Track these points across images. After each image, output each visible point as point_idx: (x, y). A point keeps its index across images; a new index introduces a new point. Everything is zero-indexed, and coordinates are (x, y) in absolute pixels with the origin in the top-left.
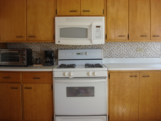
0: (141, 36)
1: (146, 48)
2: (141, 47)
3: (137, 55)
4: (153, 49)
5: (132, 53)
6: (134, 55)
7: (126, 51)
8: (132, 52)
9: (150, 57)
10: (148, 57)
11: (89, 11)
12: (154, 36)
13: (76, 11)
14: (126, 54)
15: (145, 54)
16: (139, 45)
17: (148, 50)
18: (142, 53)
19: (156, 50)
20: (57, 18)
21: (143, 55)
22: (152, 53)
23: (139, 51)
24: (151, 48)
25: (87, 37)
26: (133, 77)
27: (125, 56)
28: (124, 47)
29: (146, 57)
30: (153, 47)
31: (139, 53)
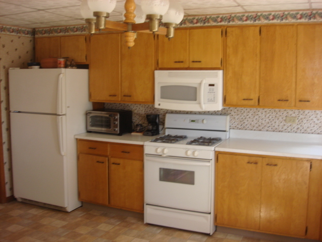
0: (279, 100)
1: (301, 116)
2: (294, 115)
3: (285, 127)
4: (315, 120)
5: (277, 124)
6: (280, 127)
7: (267, 120)
8: (277, 122)
9: (309, 133)
10: (305, 132)
11: (200, 62)
12: (300, 101)
13: (182, 62)
14: (268, 125)
15: (299, 126)
16: (291, 112)
17: (305, 121)
18: (294, 126)
19: (319, 121)
20: (157, 73)
21: (296, 128)
22: (312, 125)
23: (290, 121)
24: (311, 118)
25: (196, 100)
26: (251, 163)
27: (266, 128)
28: (264, 113)
29: (302, 131)
30: (313, 116)
31: (289, 124)
